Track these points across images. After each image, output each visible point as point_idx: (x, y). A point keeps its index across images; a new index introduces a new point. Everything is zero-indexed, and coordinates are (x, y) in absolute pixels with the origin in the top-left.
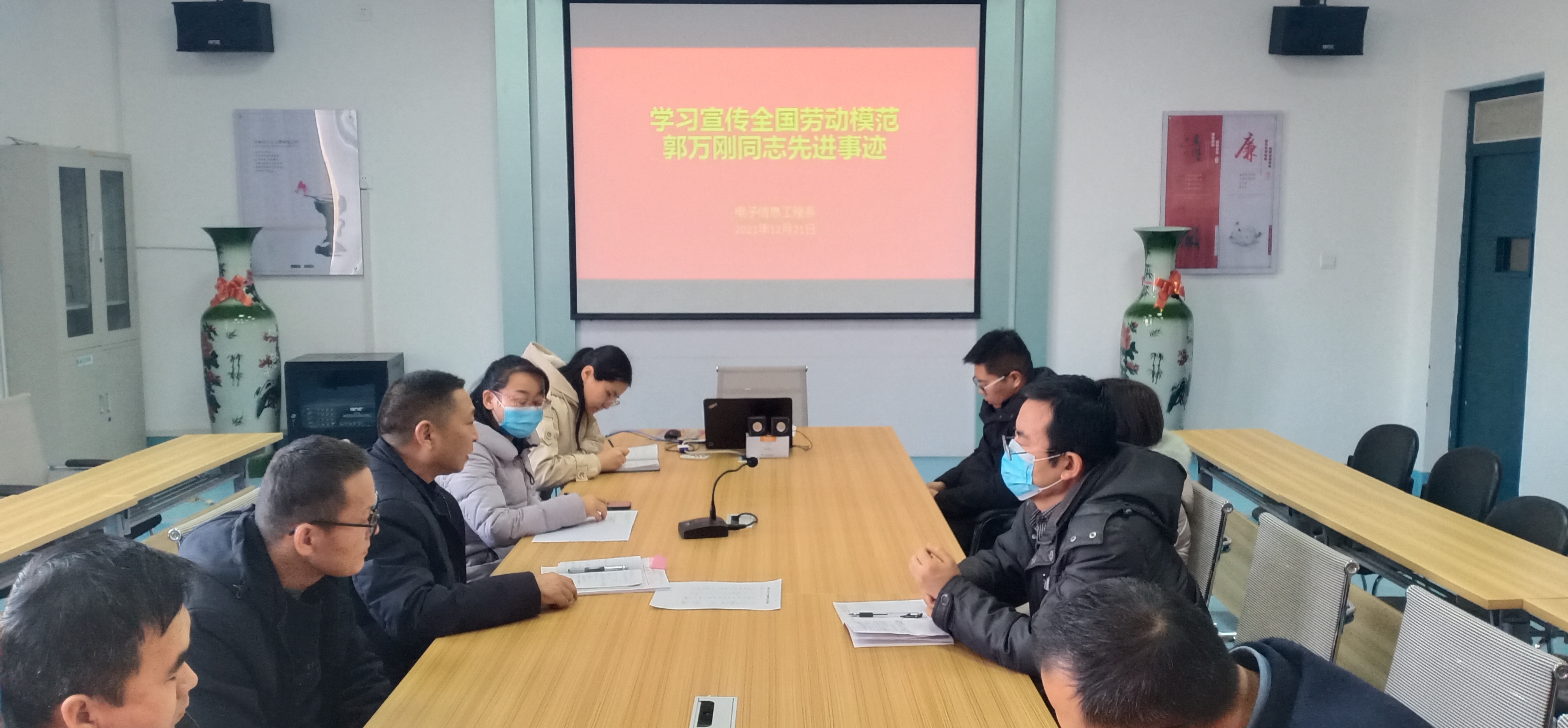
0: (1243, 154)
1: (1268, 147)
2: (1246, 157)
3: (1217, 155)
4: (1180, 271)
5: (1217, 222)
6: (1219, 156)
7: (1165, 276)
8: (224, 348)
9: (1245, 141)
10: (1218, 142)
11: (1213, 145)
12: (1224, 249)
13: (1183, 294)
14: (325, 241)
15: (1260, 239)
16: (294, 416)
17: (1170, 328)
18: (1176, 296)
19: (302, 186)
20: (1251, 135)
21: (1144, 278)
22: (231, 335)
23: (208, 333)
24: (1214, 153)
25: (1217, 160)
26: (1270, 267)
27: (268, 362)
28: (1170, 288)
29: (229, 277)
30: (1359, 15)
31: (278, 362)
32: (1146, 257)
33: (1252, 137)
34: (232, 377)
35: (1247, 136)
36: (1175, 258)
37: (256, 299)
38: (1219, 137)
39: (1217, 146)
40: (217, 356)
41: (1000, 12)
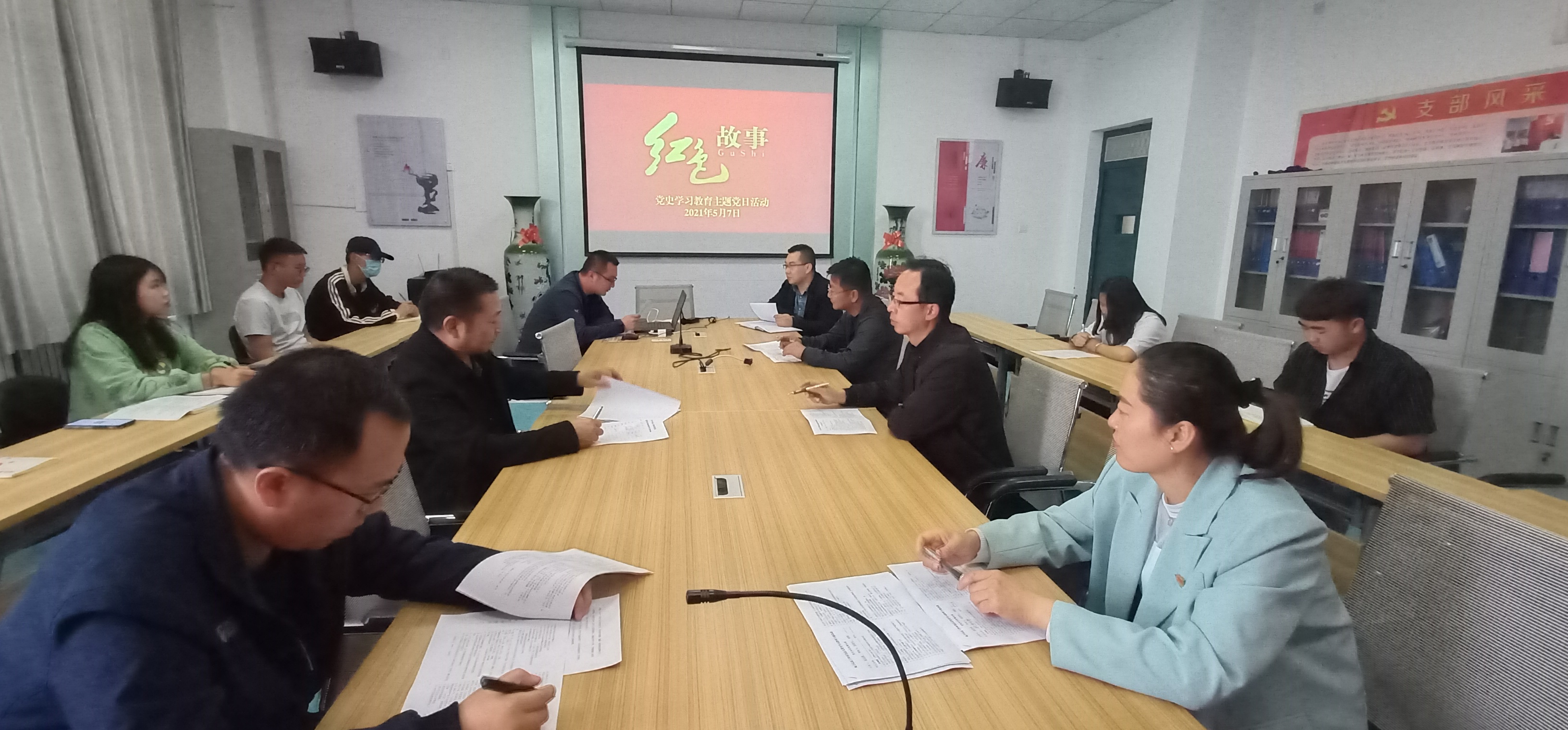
0: (980, 165)
1: (994, 161)
2: (982, 167)
3: (966, 165)
5: (965, 204)
9: (981, 157)
10: (966, 157)
11: (964, 159)
12: (968, 219)
14: (425, 204)
15: (988, 215)
19: (407, 167)
20: (985, 154)
24: (964, 165)
25: (966, 168)
26: (992, 231)
30: (1046, 85)
33: (986, 156)
35: (982, 155)
38: (967, 154)
39: (966, 160)
41: (846, 73)
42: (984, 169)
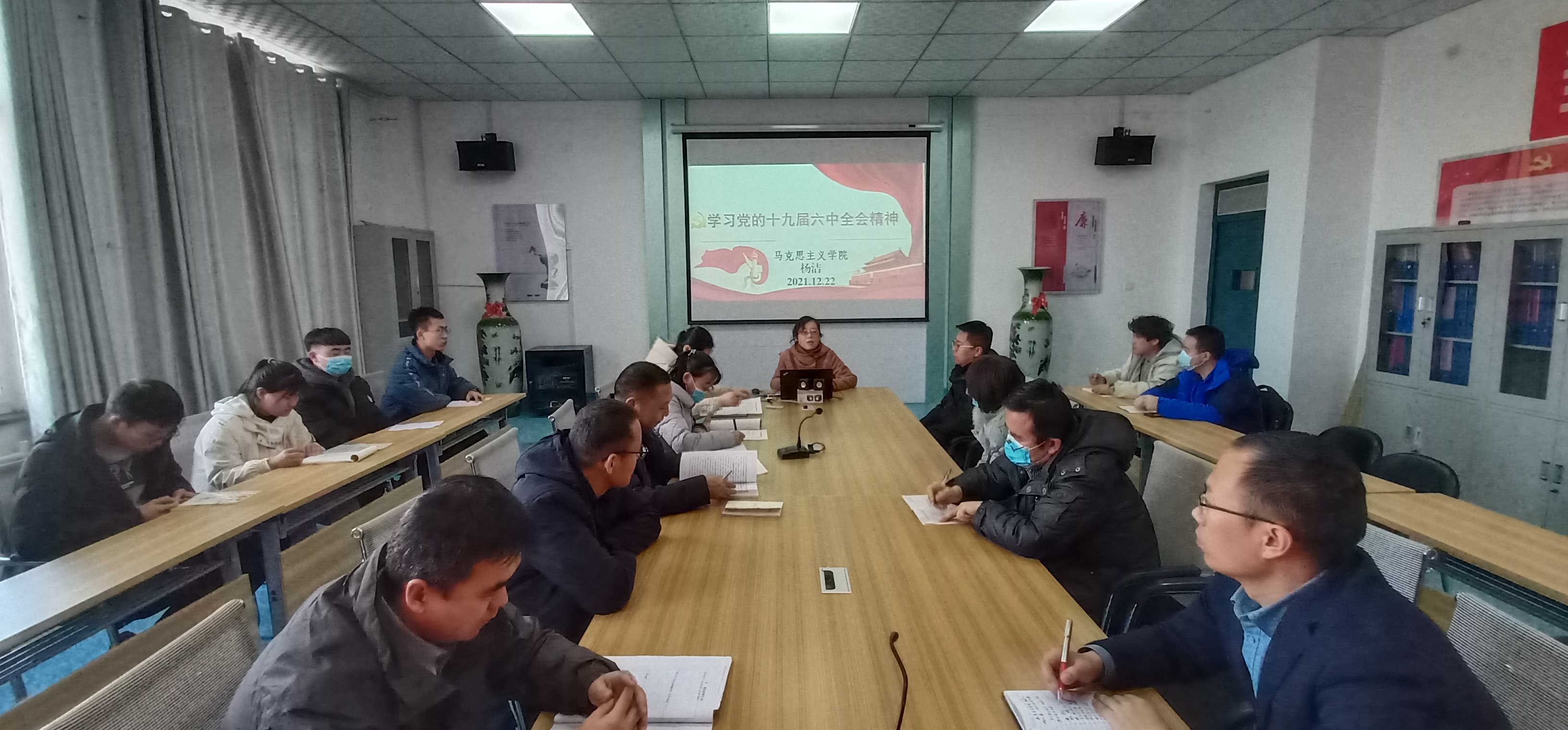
0: (1080, 224)
1: (1095, 219)
2: (1081, 226)
4: (1045, 292)
5: (1064, 264)
6: (1066, 225)
7: (1037, 295)
8: (491, 344)
9: (1080, 216)
10: (1065, 217)
11: (1062, 219)
12: (1069, 281)
13: (1047, 306)
14: (544, 280)
15: (1090, 274)
16: (531, 382)
17: (1038, 326)
18: (1043, 307)
19: (533, 249)
20: (1084, 213)
21: (1023, 297)
22: (495, 335)
23: (481, 334)
24: (1063, 223)
25: (1065, 228)
26: (1095, 290)
27: (516, 351)
28: (1040, 303)
29: (493, 302)
30: (1149, 141)
31: (521, 351)
32: (1025, 284)
34: (496, 360)
35: (1082, 214)
36: (1042, 286)
37: (508, 314)
38: (1066, 214)
39: (1065, 219)
40: (486, 348)
41: (939, 142)
42: (1084, 228)
